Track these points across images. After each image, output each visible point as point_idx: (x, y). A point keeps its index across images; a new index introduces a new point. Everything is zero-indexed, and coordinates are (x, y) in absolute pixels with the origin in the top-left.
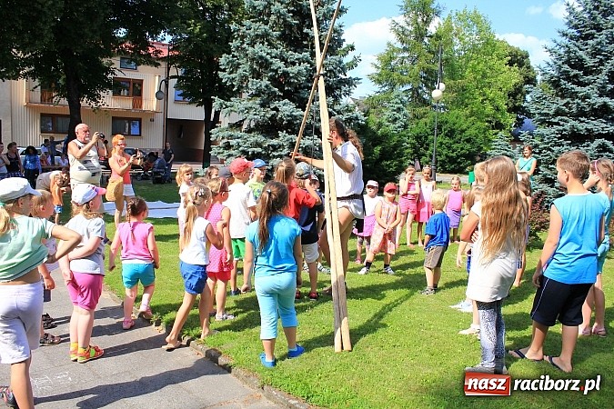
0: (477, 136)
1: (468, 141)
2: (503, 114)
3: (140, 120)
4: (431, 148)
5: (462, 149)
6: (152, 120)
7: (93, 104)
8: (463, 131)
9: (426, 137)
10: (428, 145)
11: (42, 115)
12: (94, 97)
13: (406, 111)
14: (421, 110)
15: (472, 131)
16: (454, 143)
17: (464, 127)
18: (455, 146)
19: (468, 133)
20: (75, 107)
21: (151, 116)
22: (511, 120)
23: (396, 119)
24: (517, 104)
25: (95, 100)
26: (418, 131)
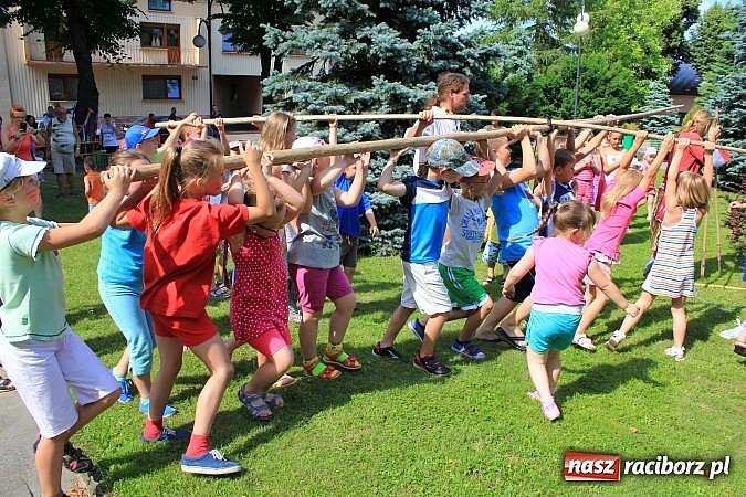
0: (626, 87)
1: (615, 94)
2: (655, 58)
3: (179, 78)
4: (564, 105)
5: (606, 105)
6: (195, 78)
7: (110, 56)
8: (608, 81)
9: (558, 90)
10: (560, 100)
11: (50, 76)
12: (110, 48)
13: (529, 55)
14: (549, 53)
15: (619, 81)
16: (596, 96)
17: (609, 74)
18: (596, 101)
19: (614, 83)
20: (83, 61)
21: (193, 71)
22: (665, 65)
23: (517, 67)
24: (671, 45)
25: (112, 51)
26: (548, 82)
